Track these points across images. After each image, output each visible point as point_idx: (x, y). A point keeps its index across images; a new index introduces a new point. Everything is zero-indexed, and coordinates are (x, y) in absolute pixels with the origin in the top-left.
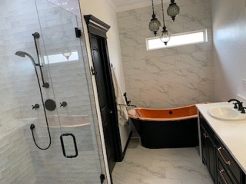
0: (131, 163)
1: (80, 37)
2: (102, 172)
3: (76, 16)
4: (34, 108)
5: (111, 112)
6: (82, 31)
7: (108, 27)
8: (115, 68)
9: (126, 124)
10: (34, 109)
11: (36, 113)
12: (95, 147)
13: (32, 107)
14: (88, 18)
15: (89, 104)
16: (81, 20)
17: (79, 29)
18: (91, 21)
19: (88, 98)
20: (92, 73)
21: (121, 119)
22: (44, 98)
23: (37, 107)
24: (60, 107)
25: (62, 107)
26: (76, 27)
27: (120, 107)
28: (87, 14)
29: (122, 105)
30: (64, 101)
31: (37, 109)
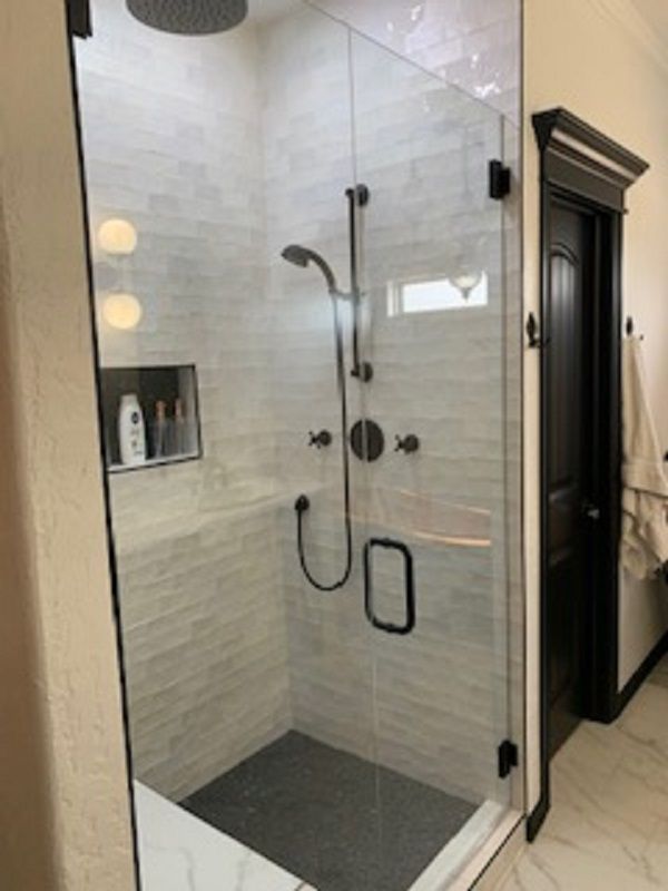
0: (652, 743)
1: (507, 198)
2: (510, 732)
3: (503, 118)
4: (314, 440)
5: (594, 513)
6: (515, 173)
7: (639, 167)
8: (642, 338)
9: (653, 577)
10: (314, 446)
11: (318, 461)
12: (499, 628)
13: (308, 439)
14: (547, 123)
15: (498, 456)
16: (517, 133)
17: (506, 164)
18: (557, 135)
19: (497, 435)
20: (527, 339)
21: (632, 550)
22: (349, 412)
23: (323, 439)
24: (396, 450)
25: (402, 452)
26: (498, 158)
27: (638, 499)
28: (546, 105)
29: (646, 492)
30: (411, 432)
31: (323, 447)
